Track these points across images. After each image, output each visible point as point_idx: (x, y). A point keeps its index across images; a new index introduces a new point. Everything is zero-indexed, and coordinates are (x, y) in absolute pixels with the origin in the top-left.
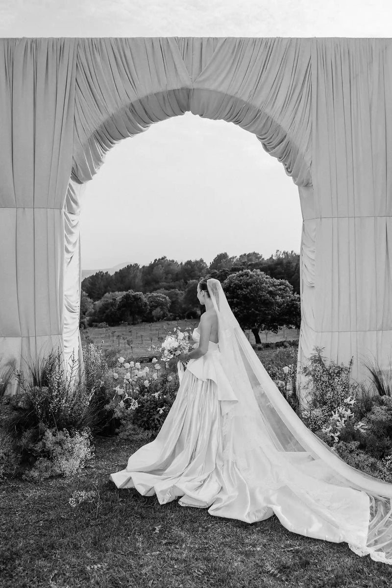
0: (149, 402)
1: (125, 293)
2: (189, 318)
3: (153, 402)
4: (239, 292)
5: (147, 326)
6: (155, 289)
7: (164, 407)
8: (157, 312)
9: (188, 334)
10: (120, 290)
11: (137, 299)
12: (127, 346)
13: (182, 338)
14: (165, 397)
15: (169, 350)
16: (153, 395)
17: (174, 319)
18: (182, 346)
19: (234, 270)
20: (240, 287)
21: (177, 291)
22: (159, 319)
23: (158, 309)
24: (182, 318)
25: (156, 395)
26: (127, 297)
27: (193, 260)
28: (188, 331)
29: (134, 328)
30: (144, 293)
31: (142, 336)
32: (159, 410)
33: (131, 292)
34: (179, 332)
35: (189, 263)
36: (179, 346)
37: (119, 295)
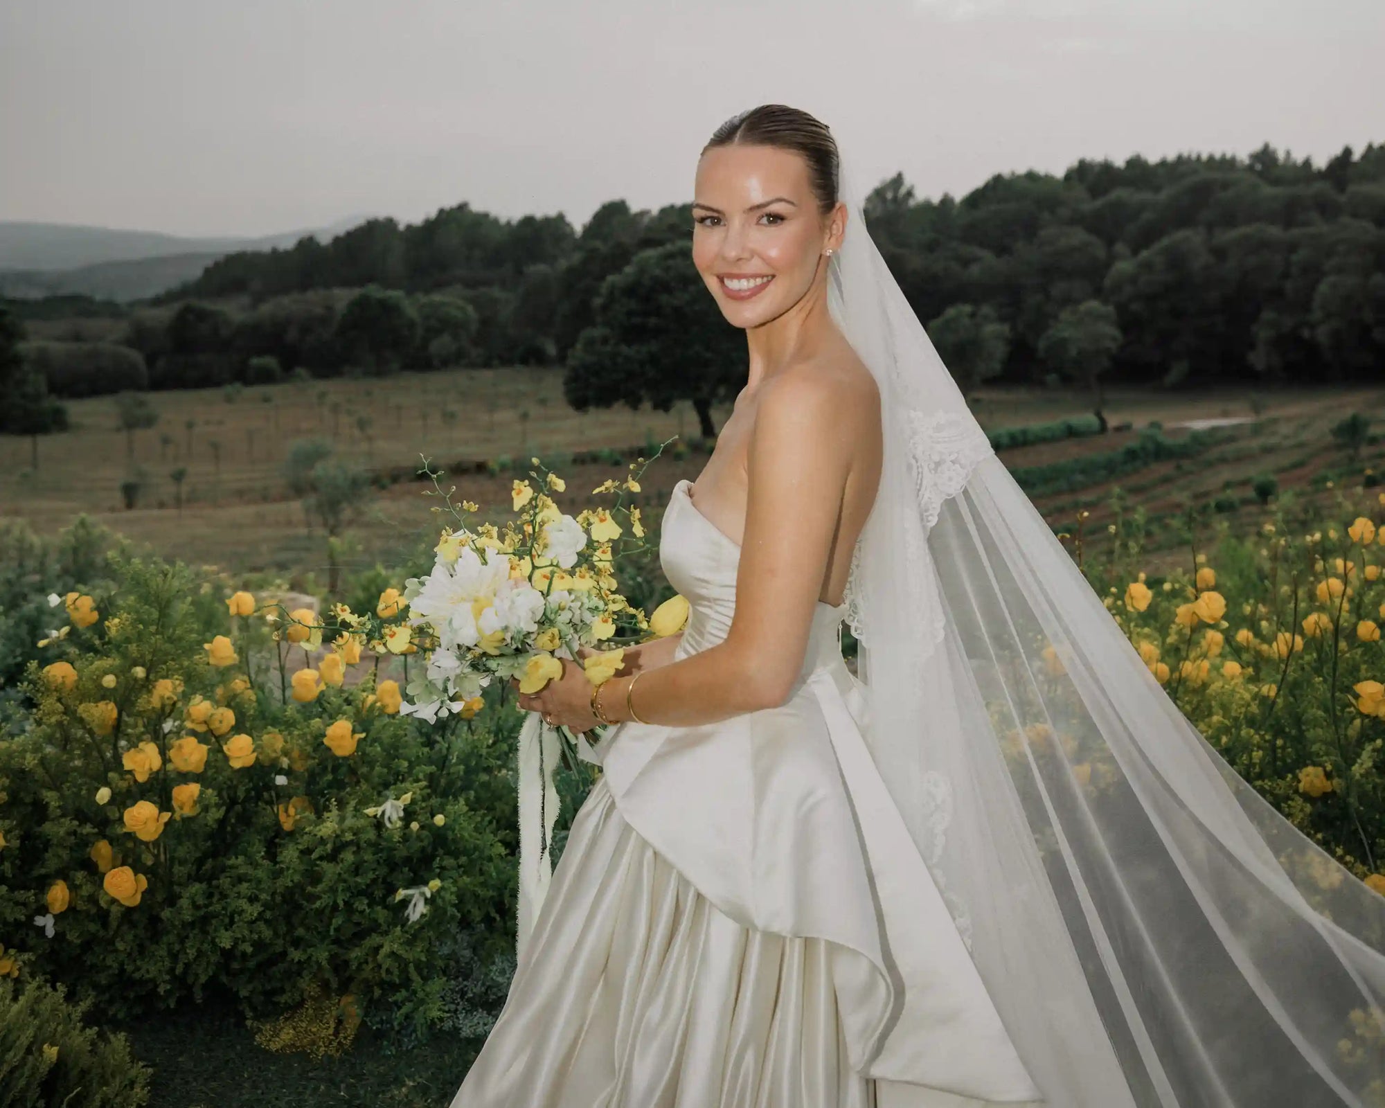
0: (348, 857)
1: (356, 292)
2: (524, 361)
3: (368, 856)
4: (664, 299)
5: (414, 380)
6: (439, 286)
7: (435, 884)
8: (441, 344)
9: (615, 531)
10: (347, 283)
11: (388, 308)
12: (357, 433)
13: (570, 560)
14: (439, 820)
15: (462, 650)
16: (370, 811)
17: (487, 365)
18: (564, 617)
19: (648, 243)
20: (666, 287)
21: (496, 292)
22: (447, 363)
23: (446, 339)
24: (506, 362)
25: (392, 809)
26: (362, 304)
27: (539, 214)
28: (617, 504)
29: (379, 387)
30: (410, 292)
31: (399, 408)
32: (405, 903)
33: (374, 291)
34: (550, 511)
35: (528, 221)
36: (545, 621)
37: (342, 297)
